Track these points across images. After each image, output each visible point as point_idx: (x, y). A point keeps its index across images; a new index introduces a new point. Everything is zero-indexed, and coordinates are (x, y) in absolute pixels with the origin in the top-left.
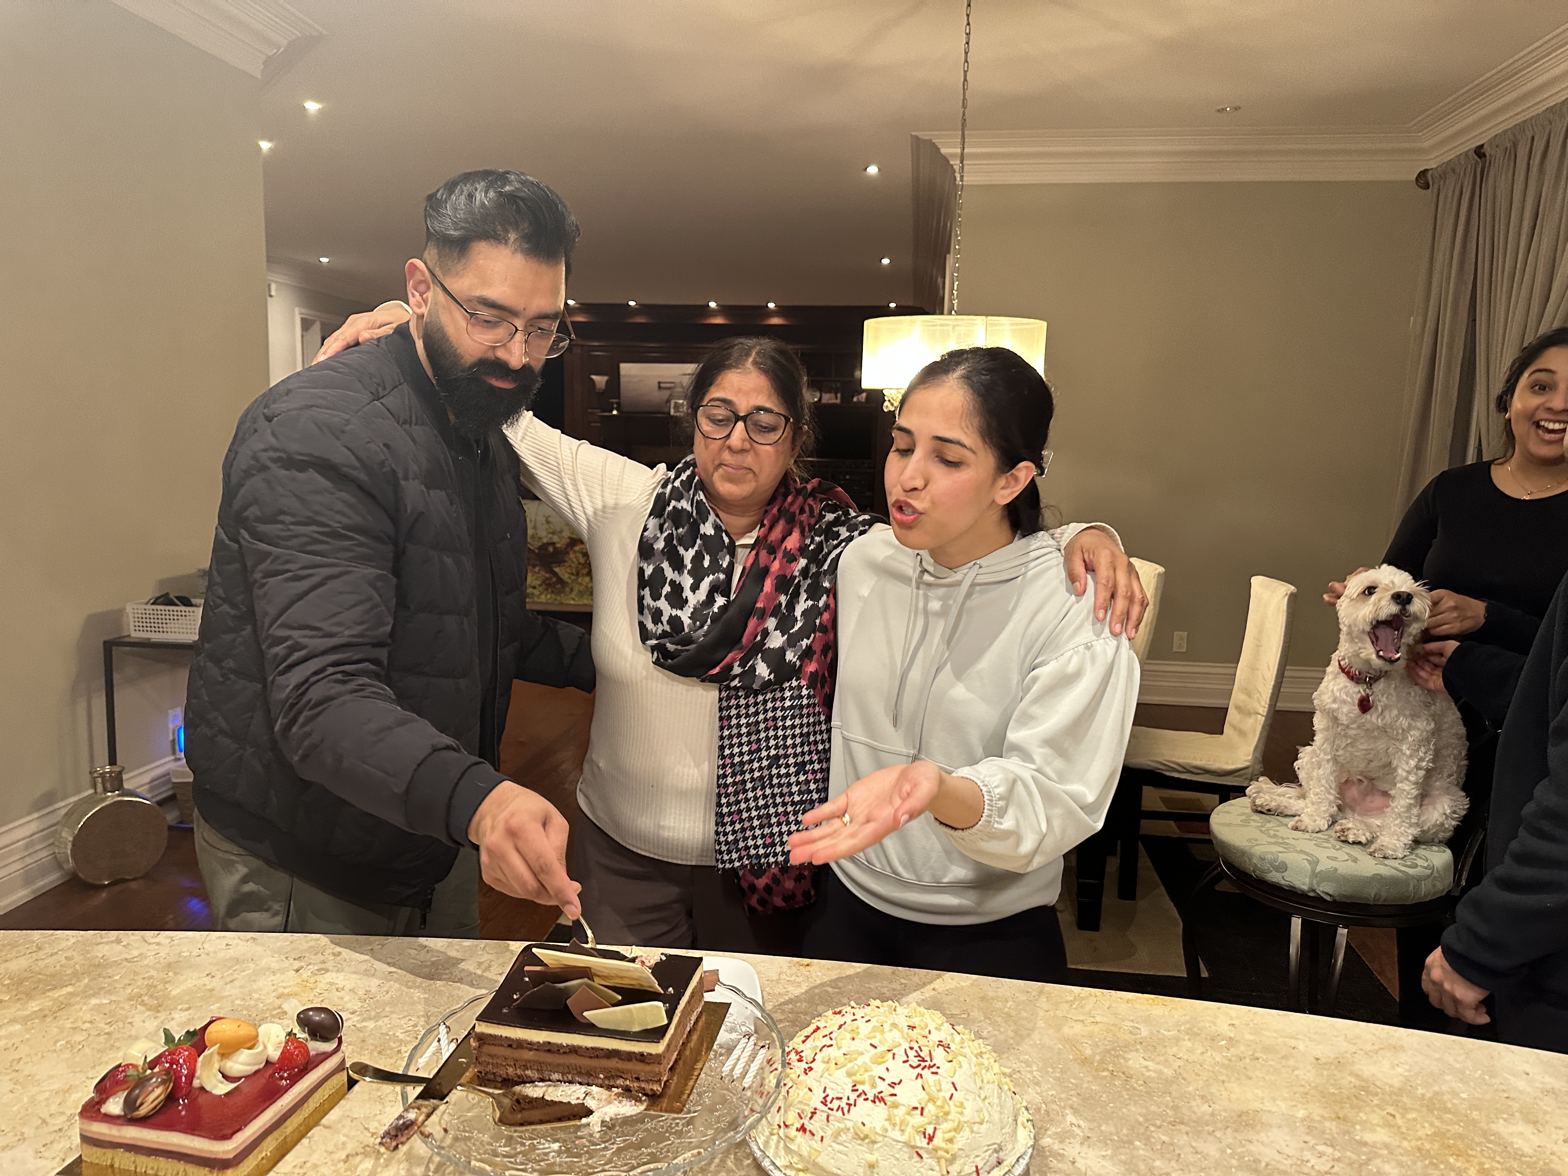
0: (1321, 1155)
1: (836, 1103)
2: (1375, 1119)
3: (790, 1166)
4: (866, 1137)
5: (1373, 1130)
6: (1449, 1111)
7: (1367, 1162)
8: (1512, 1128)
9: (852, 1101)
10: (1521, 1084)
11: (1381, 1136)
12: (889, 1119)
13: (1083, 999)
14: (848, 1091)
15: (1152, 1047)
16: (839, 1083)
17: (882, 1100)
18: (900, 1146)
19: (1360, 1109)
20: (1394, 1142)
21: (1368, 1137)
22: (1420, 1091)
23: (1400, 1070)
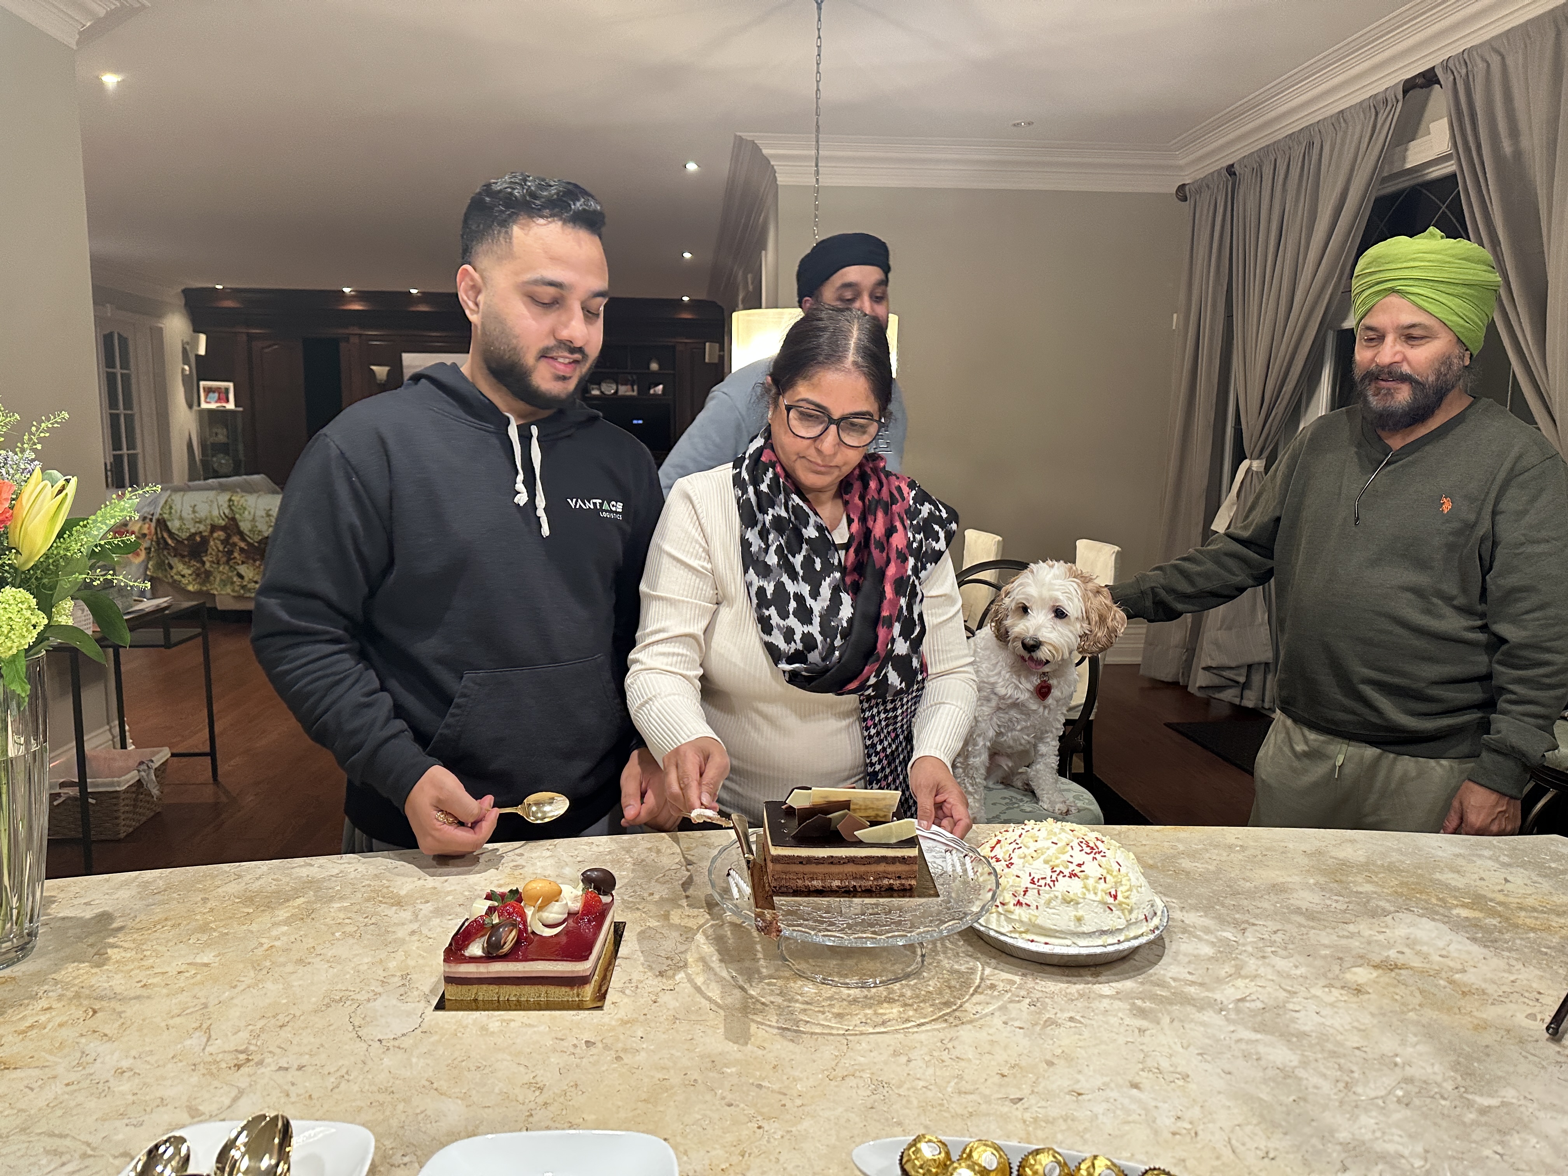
0: (1337, 901)
1: (1042, 882)
2: (1359, 879)
3: (1014, 930)
4: (1072, 900)
5: (1361, 885)
6: (1402, 871)
7: (1368, 901)
8: (1445, 876)
9: (1054, 878)
10: (1440, 853)
11: (1368, 888)
12: (1085, 887)
13: (1125, 832)
14: (1049, 873)
15: (1193, 855)
16: (1041, 870)
17: (1075, 875)
18: (1096, 904)
19: (1347, 875)
20: (1379, 890)
21: (1360, 889)
22: (1379, 863)
23: (1360, 852)
